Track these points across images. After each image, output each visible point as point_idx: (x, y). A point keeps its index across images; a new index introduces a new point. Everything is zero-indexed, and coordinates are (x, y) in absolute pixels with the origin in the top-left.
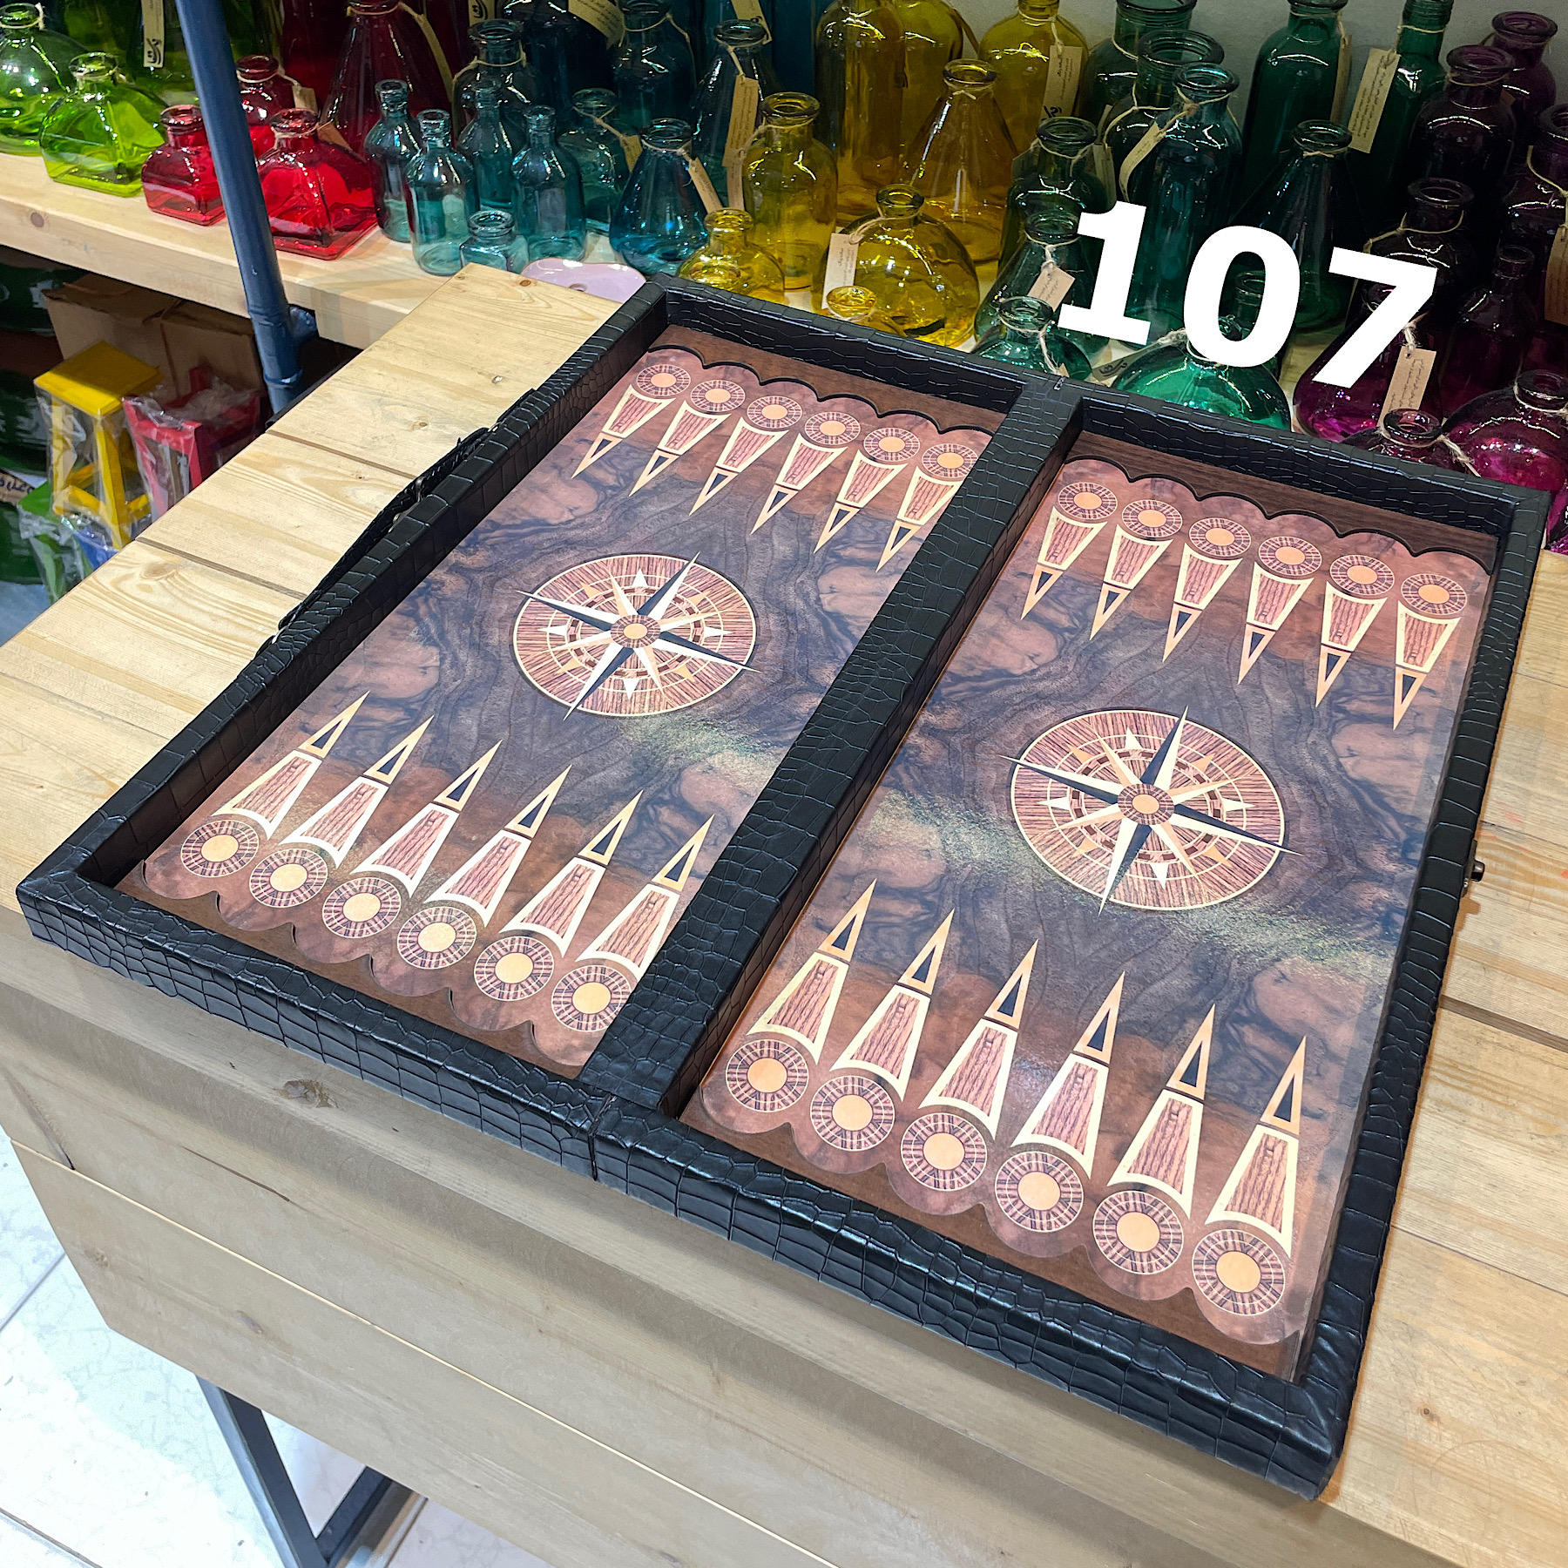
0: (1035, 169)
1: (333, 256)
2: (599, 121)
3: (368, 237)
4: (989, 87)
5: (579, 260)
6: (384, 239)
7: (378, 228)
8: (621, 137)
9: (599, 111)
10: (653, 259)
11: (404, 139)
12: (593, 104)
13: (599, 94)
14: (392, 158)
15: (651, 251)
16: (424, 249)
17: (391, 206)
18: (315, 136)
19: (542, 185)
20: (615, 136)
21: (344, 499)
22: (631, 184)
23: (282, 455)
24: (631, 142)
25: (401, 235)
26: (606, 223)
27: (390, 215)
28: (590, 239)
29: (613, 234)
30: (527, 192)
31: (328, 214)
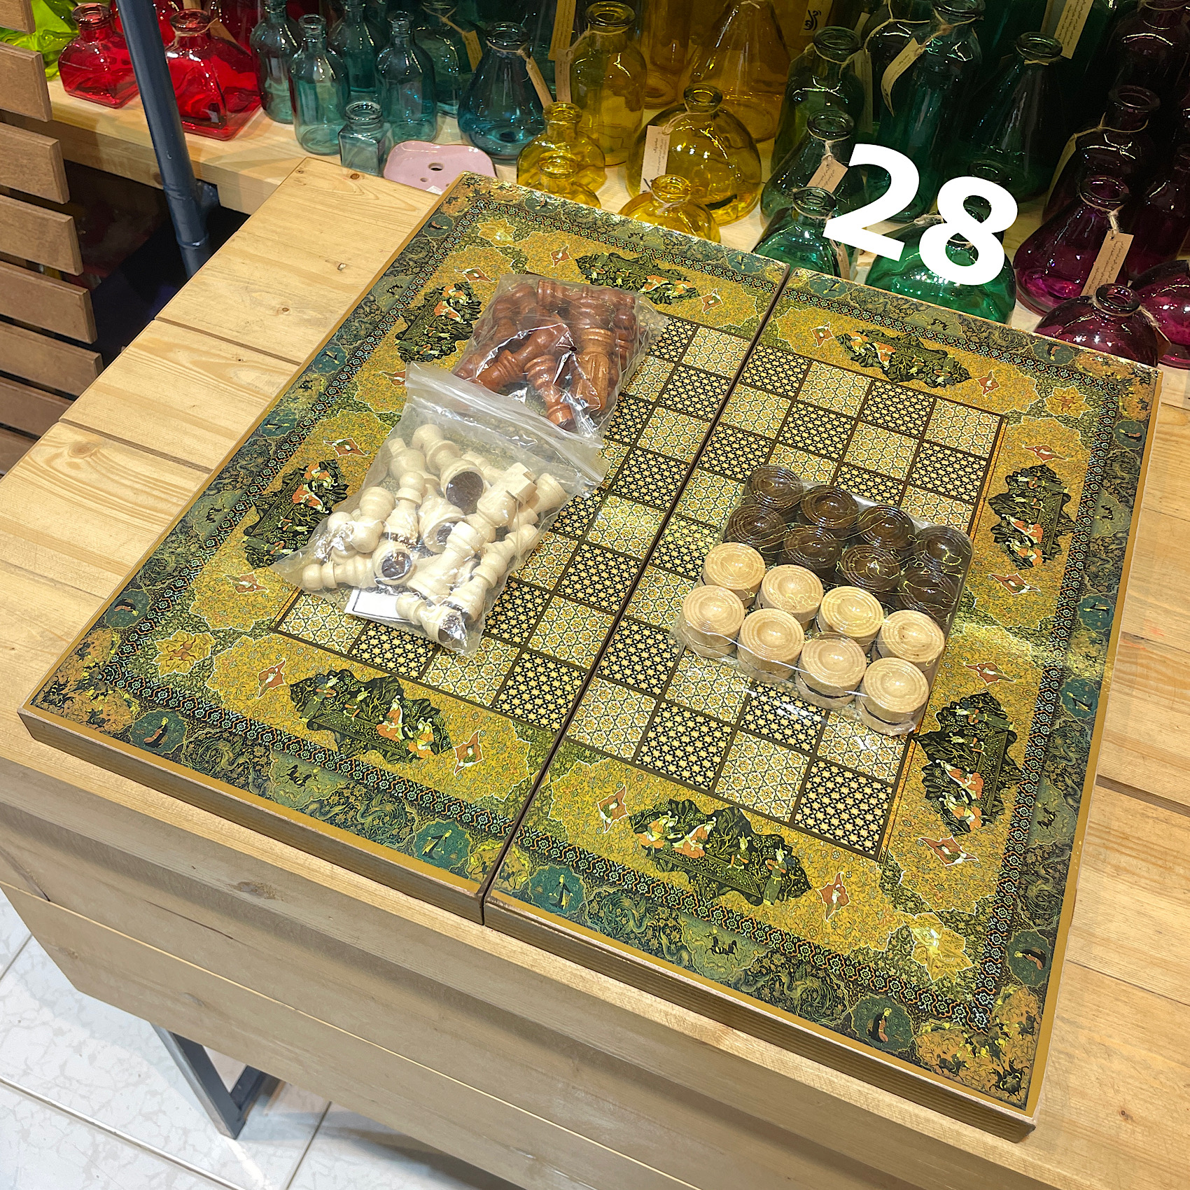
0: (809, 71)
1: (227, 136)
2: (444, 20)
3: (254, 118)
5: (432, 139)
6: (267, 120)
7: (261, 110)
8: (463, 33)
9: (444, 12)
10: (493, 139)
11: (286, 36)
12: (439, 5)
14: (274, 52)
16: (303, 129)
17: (273, 91)
18: (207, 35)
19: (403, 78)
20: (458, 33)
21: (229, 380)
22: (478, 76)
23: (171, 340)
24: (471, 37)
25: (282, 116)
26: (452, 105)
27: (272, 99)
28: (439, 120)
29: (460, 116)
30: (391, 84)
31: (223, 99)
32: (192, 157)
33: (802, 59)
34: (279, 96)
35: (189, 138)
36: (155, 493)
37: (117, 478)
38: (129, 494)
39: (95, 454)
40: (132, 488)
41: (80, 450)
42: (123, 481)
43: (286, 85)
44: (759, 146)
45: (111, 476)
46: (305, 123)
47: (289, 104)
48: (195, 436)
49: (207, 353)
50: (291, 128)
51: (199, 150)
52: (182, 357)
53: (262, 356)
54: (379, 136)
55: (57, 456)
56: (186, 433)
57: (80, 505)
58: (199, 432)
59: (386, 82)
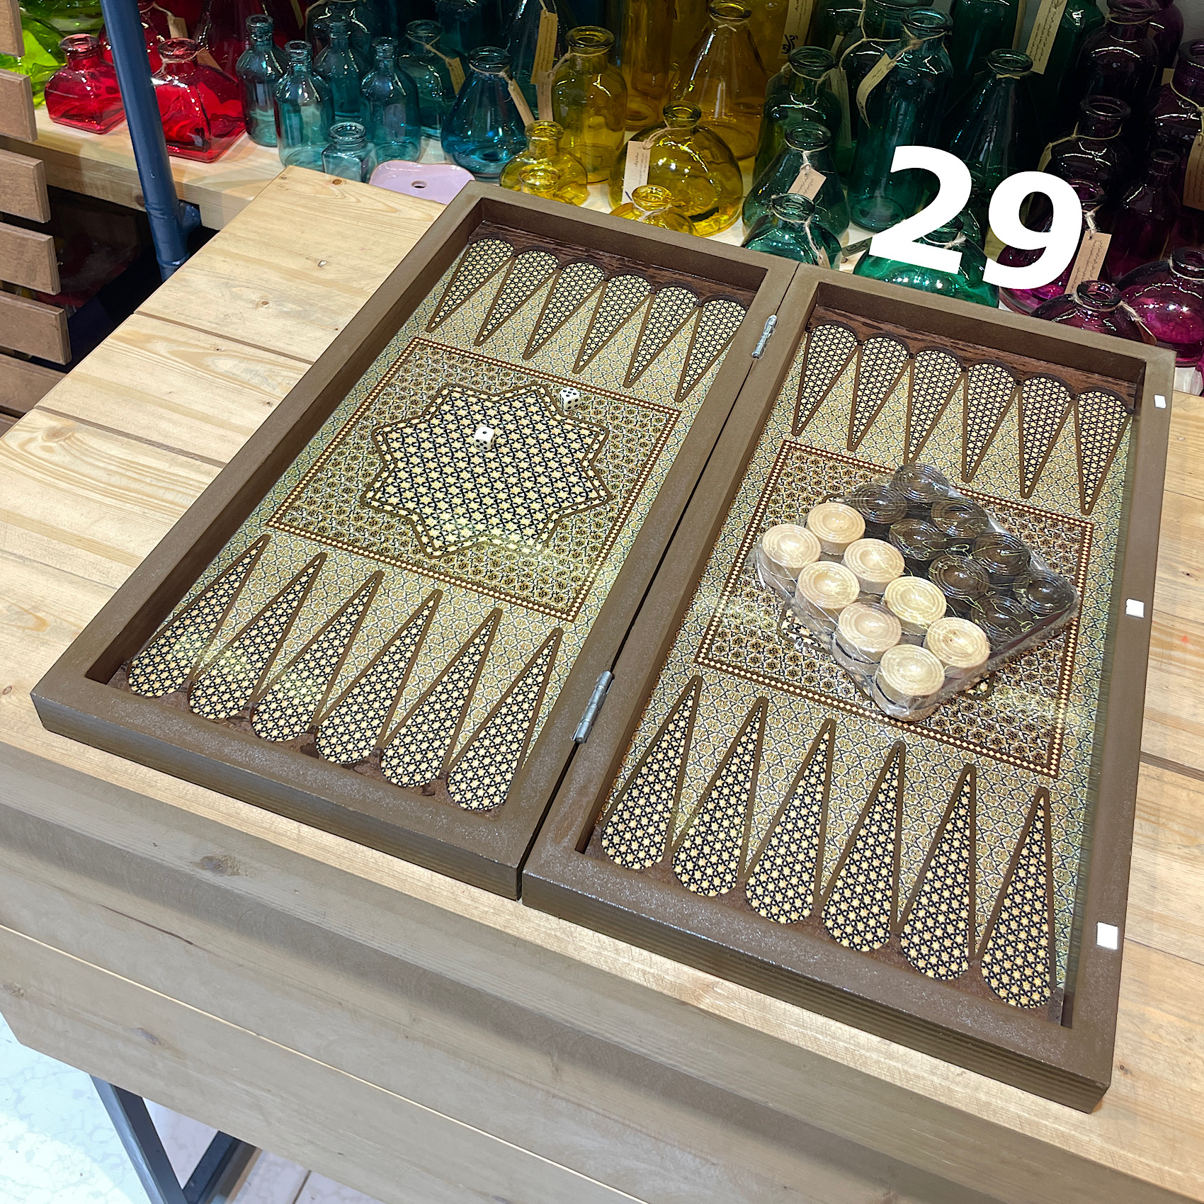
0: (787, 88)
1: (211, 159)
2: (428, 47)
3: (238, 142)
4: (746, 21)
5: (416, 160)
6: (251, 144)
7: (246, 134)
8: (447, 60)
9: (428, 40)
10: (476, 159)
11: (270, 63)
12: (422, 33)
13: (426, 24)
14: (260, 78)
15: (473, 152)
16: (287, 152)
17: (259, 118)
18: (195, 62)
19: (386, 101)
20: (441, 59)
21: (206, 368)
22: (460, 99)
23: (150, 332)
24: (454, 63)
25: (267, 140)
26: (436, 129)
27: (257, 125)
28: (423, 142)
29: (443, 139)
30: (375, 106)
31: (208, 124)
32: (176, 178)
33: (780, 78)
34: (264, 122)
35: (173, 161)
36: (128, 473)
37: (91, 460)
38: (102, 475)
39: (69, 438)
40: (105, 469)
41: (54, 434)
42: (97, 463)
43: (271, 112)
44: (741, 164)
45: (85, 458)
46: (288, 146)
47: (273, 129)
48: (170, 420)
49: (186, 344)
50: (275, 151)
51: (182, 172)
52: (161, 347)
53: (241, 346)
54: (362, 154)
55: (31, 440)
56: (161, 417)
57: (53, 486)
58: (175, 416)
59: (370, 105)
